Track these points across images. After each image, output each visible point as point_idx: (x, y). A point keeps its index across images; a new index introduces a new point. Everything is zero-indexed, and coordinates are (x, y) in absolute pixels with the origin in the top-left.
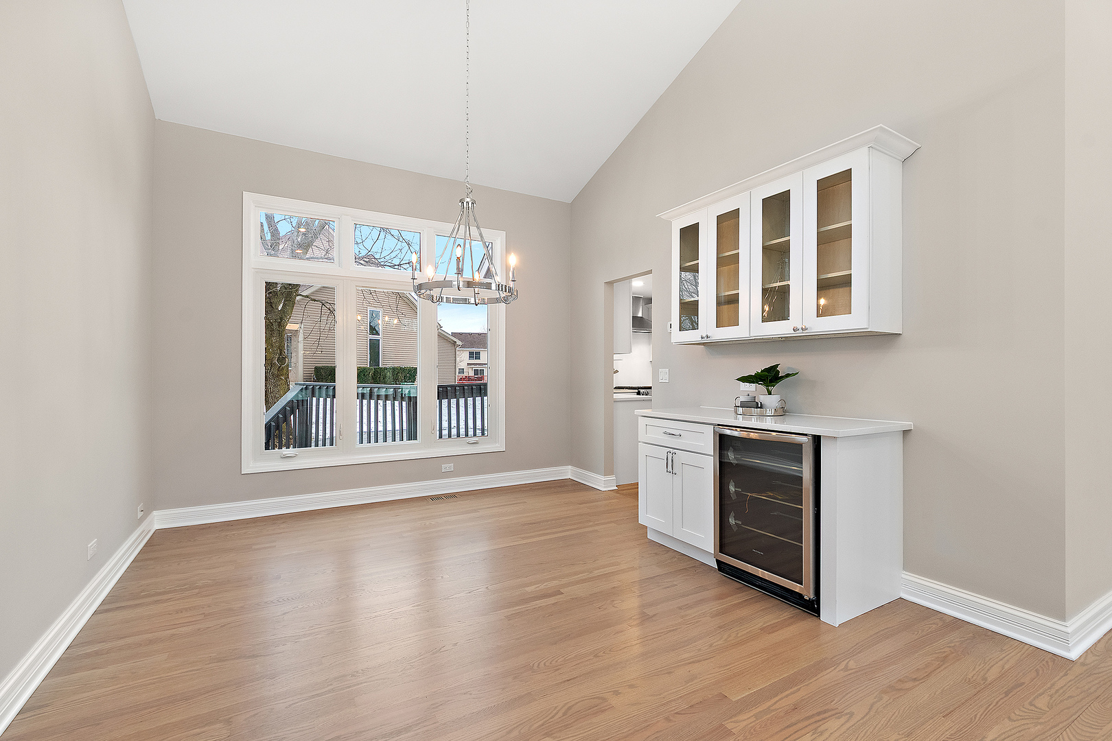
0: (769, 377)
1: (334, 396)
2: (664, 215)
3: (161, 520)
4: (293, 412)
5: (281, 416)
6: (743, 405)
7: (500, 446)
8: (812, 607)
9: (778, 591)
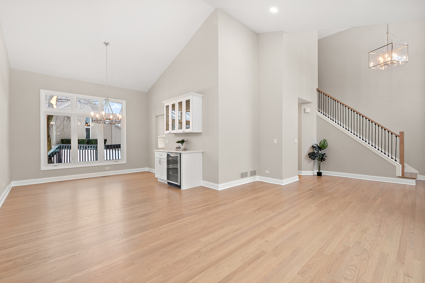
0: (182, 142)
1: (70, 149)
2: (163, 102)
3: (14, 184)
4: (55, 154)
5: (51, 155)
6: (177, 148)
7: (125, 162)
8: (179, 187)
9: (176, 185)
